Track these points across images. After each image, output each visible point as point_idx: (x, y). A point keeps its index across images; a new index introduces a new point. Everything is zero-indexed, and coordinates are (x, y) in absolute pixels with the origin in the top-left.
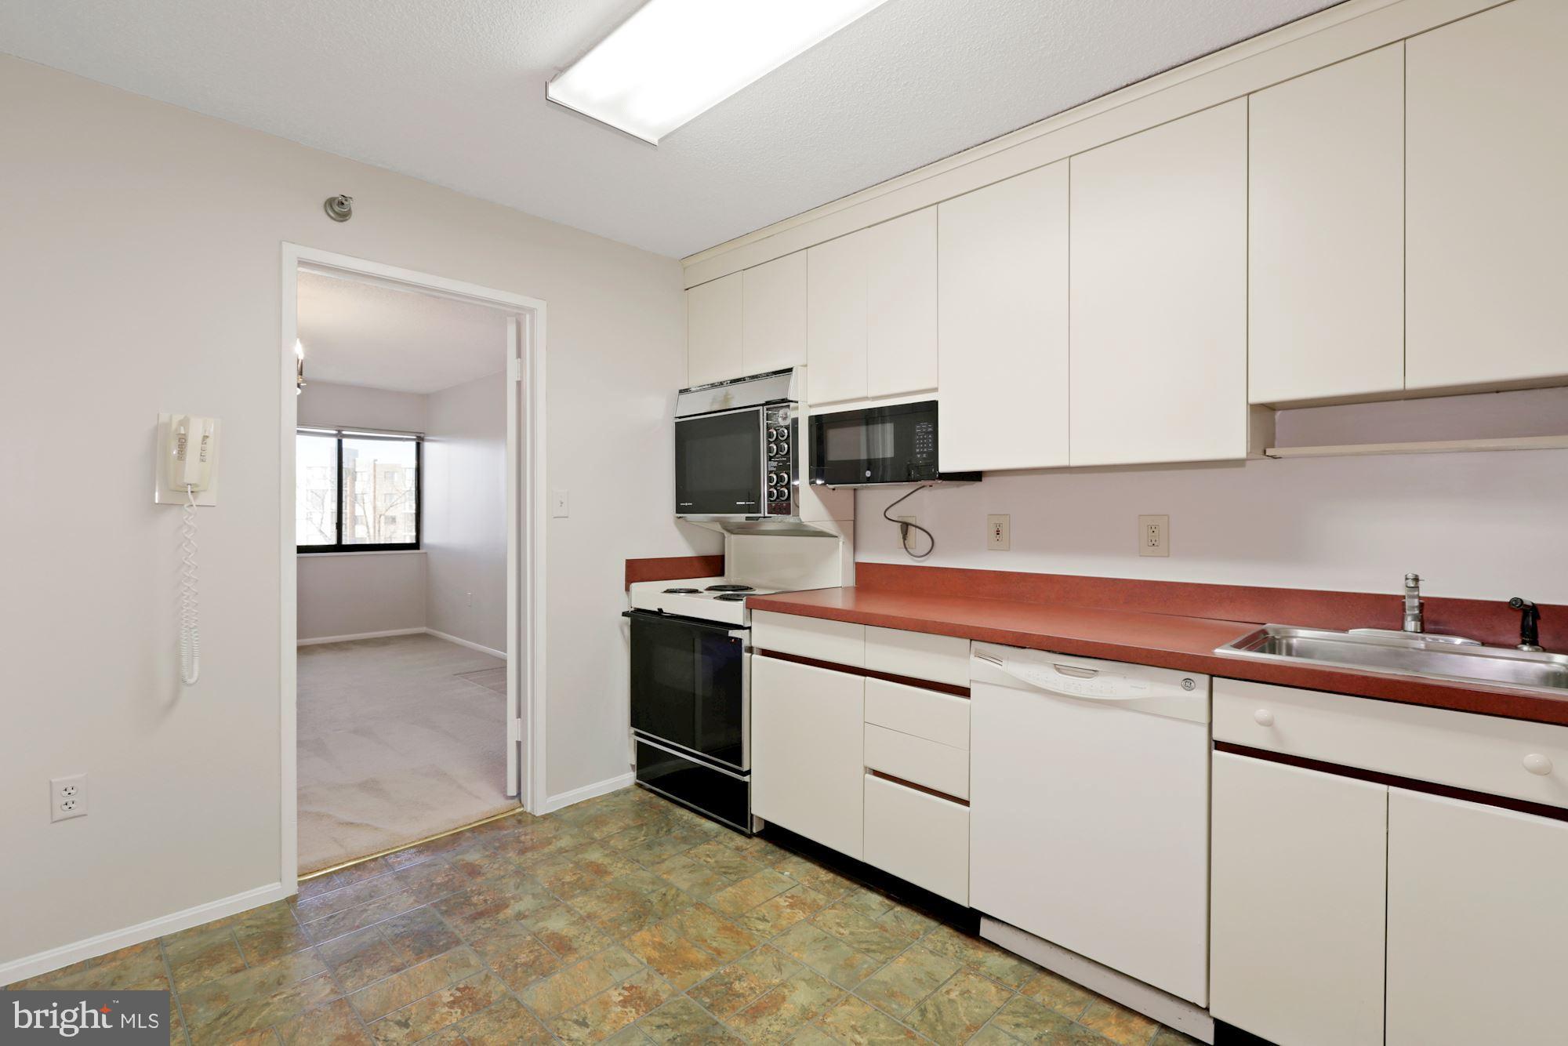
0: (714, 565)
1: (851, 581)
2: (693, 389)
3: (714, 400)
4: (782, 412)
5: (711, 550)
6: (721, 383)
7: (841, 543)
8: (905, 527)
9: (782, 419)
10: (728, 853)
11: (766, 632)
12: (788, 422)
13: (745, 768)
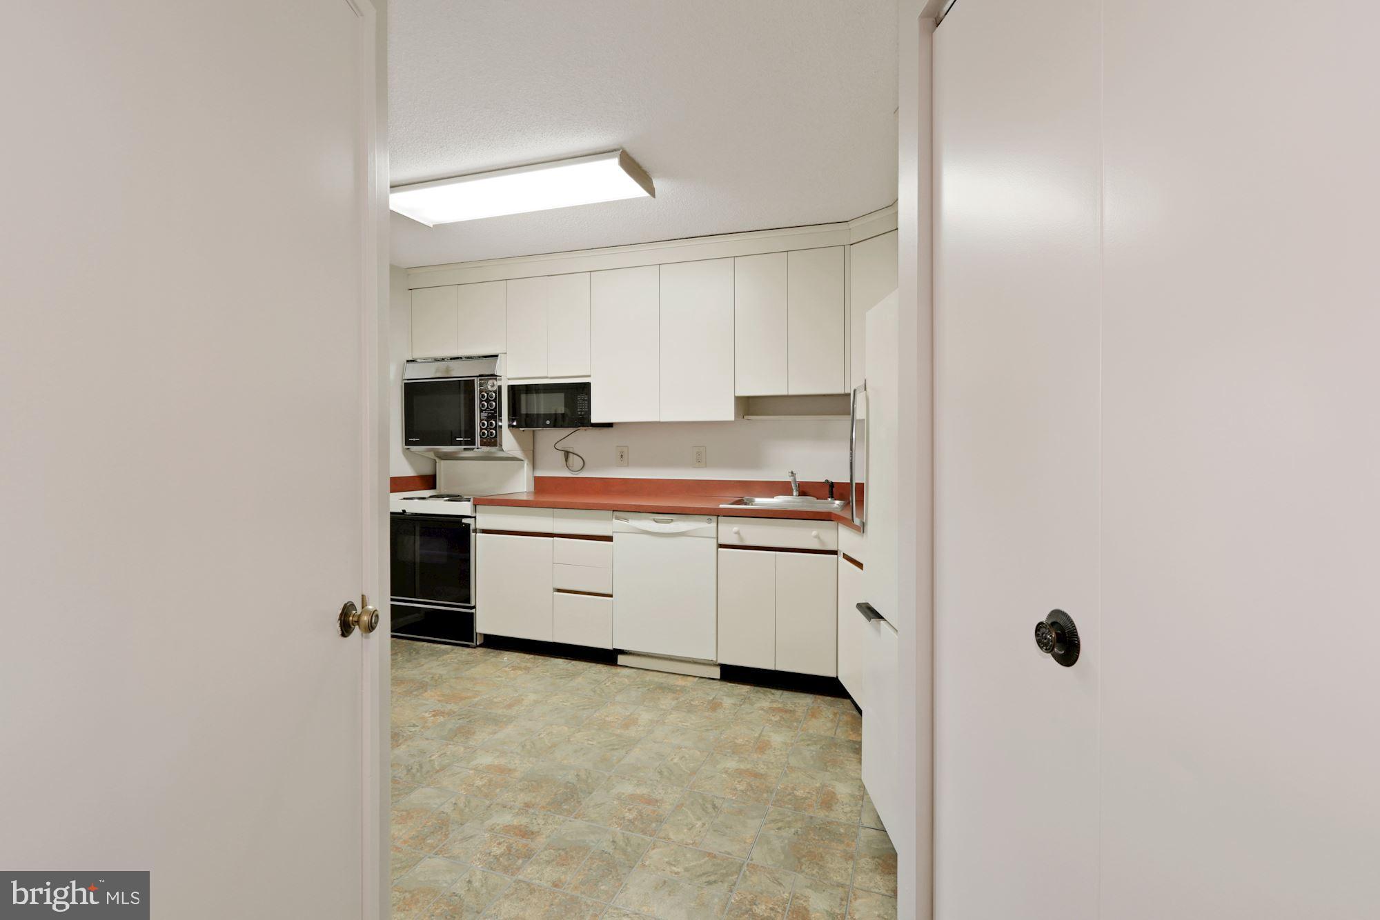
0: (429, 482)
1: (532, 489)
2: (419, 360)
3: (437, 370)
4: (490, 382)
5: (427, 471)
6: (443, 359)
7: (526, 464)
8: (567, 454)
9: (490, 385)
10: (464, 656)
11: (485, 519)
12: (495, 388)
13: (473, 604)
